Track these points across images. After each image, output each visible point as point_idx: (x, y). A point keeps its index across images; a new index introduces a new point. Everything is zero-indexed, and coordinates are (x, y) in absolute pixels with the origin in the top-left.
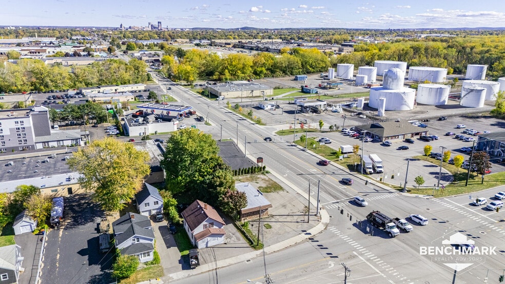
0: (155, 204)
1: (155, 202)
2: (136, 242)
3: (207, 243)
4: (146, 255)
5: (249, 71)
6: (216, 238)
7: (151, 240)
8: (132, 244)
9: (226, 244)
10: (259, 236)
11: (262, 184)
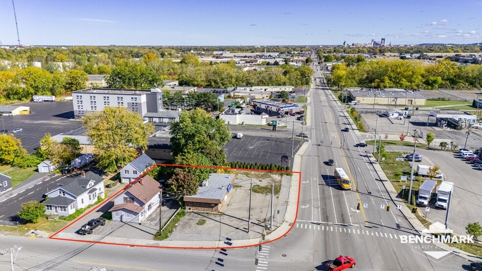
0: (134, 173)
1: (134, 171)
2: (63, 196)
3: (122, 217)
4: (63, 209)
6: (131, 215)
7: (75, 198)
8: (59, 196)
9: (140, 224)
10: (178, 228)
11: (264, 183)
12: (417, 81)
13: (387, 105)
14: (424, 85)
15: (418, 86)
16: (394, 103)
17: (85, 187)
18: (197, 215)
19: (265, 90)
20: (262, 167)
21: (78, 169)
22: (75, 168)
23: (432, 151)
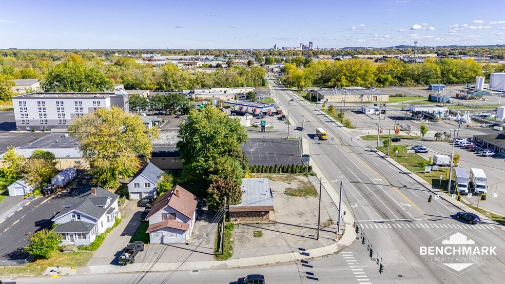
0: (146, 186)
1: (146, 184)
2: (77, 220)
3: (162, 238)
4: (82, 236)
5: (371, 78)
6: (175, 234)
7: (95, 221)
8: (72, 221)
9: (187, 244)
10: (236, 242)
11: (294, 185)
12: (370, 79)
13: (355, 102)
14: (377, 83)
15: (371, 84)
16: (360, 101)
17: (102, 207)
18: (246, 226)
19: (225, 92)
20: (283, 169)
21: (61, 188)
22: (58, 187)
23: (428, 142)
